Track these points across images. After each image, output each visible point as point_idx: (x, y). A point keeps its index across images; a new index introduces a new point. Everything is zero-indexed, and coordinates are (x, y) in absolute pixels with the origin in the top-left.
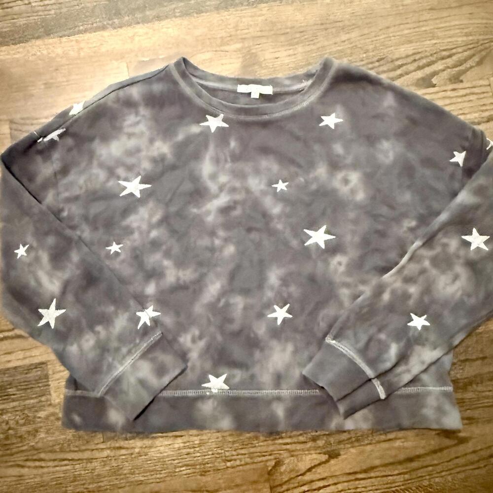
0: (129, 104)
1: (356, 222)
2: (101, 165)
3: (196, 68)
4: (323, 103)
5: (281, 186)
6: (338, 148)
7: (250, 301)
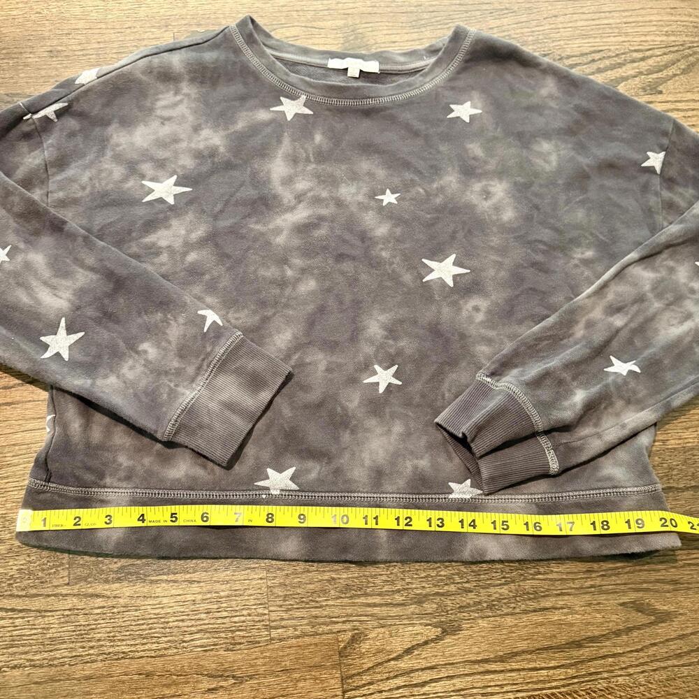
0: (167, 77)
1: (503, 251)
2: (118, 158)
3: (268, 36)
4: (453, 88)
5: (389, 198)
6: (475, 149)
7: (337, 358)
